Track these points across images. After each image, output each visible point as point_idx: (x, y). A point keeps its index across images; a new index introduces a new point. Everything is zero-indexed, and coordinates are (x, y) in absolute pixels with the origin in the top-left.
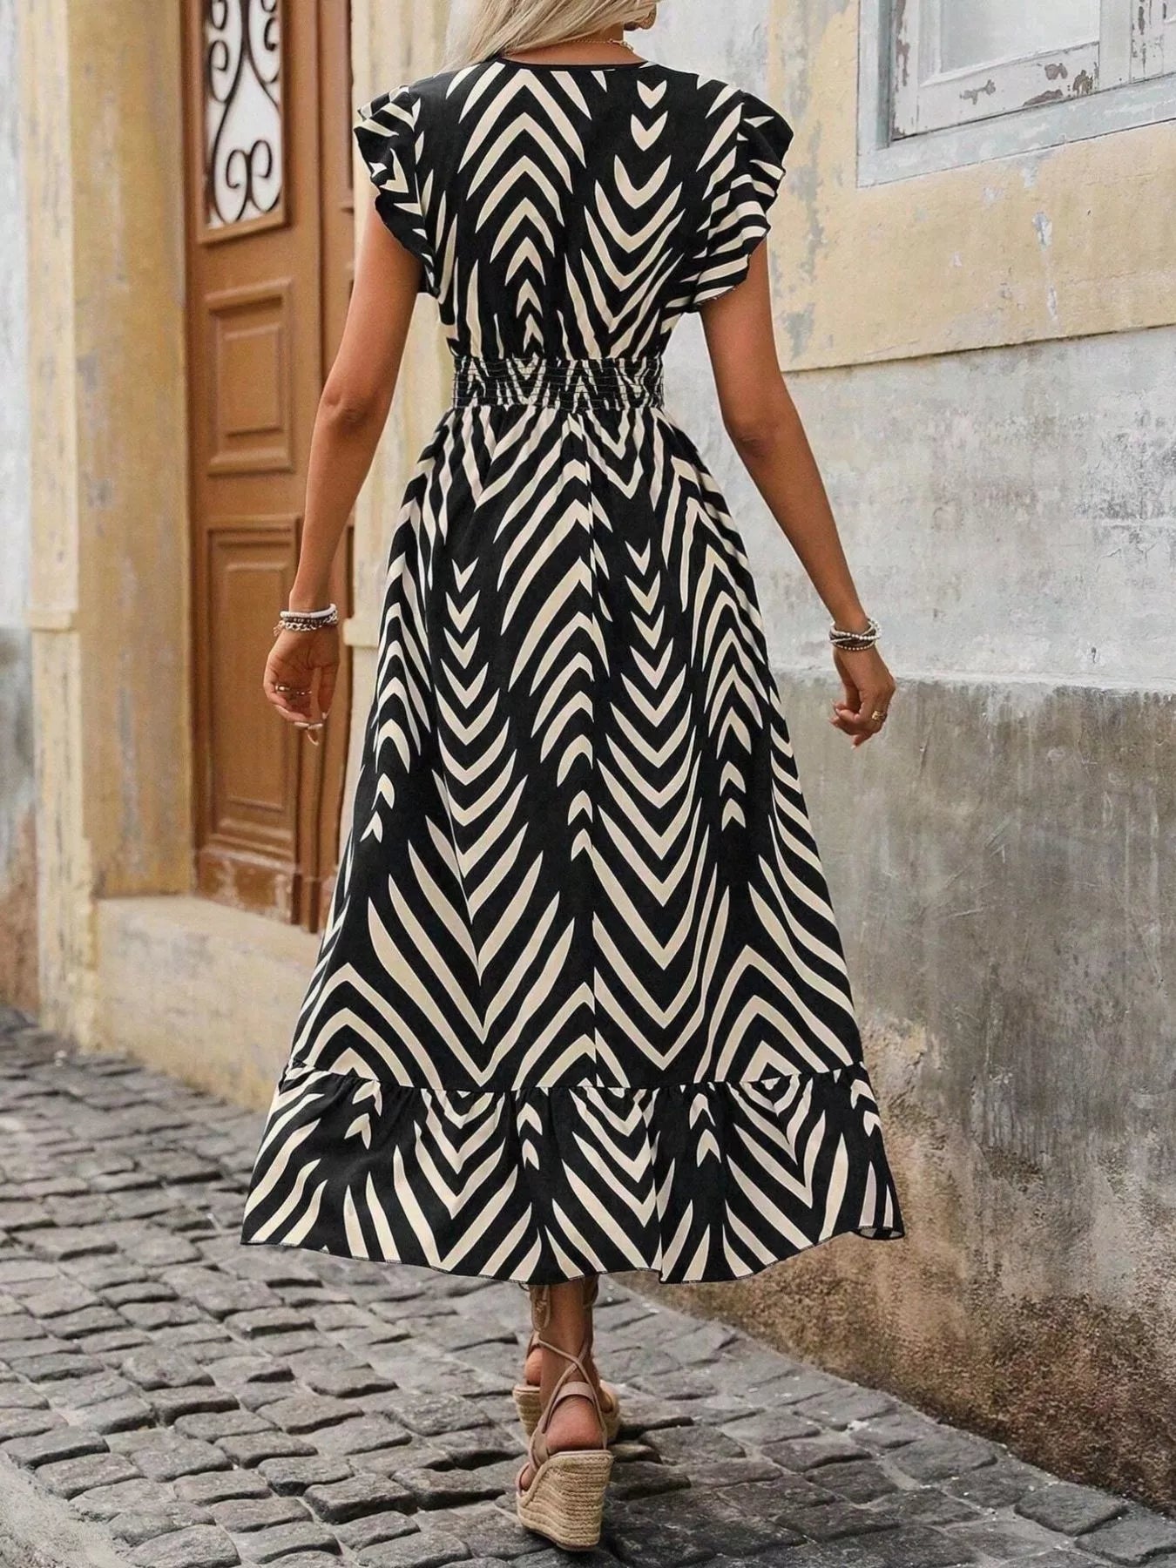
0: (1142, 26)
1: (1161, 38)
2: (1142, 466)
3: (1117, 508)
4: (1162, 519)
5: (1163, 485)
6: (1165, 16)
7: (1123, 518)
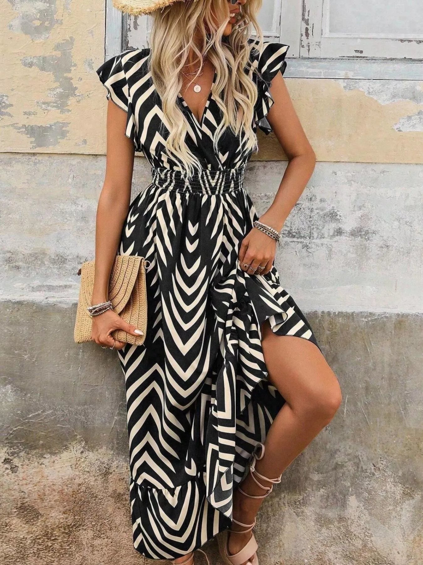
0: (307, 35)
1: (319, 43)
2: (310, 217)
3: (294, 234)
4: (323, 240)
5: (324, 226)
6: (322, 34)
7: (298, 238)
